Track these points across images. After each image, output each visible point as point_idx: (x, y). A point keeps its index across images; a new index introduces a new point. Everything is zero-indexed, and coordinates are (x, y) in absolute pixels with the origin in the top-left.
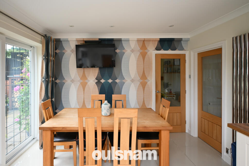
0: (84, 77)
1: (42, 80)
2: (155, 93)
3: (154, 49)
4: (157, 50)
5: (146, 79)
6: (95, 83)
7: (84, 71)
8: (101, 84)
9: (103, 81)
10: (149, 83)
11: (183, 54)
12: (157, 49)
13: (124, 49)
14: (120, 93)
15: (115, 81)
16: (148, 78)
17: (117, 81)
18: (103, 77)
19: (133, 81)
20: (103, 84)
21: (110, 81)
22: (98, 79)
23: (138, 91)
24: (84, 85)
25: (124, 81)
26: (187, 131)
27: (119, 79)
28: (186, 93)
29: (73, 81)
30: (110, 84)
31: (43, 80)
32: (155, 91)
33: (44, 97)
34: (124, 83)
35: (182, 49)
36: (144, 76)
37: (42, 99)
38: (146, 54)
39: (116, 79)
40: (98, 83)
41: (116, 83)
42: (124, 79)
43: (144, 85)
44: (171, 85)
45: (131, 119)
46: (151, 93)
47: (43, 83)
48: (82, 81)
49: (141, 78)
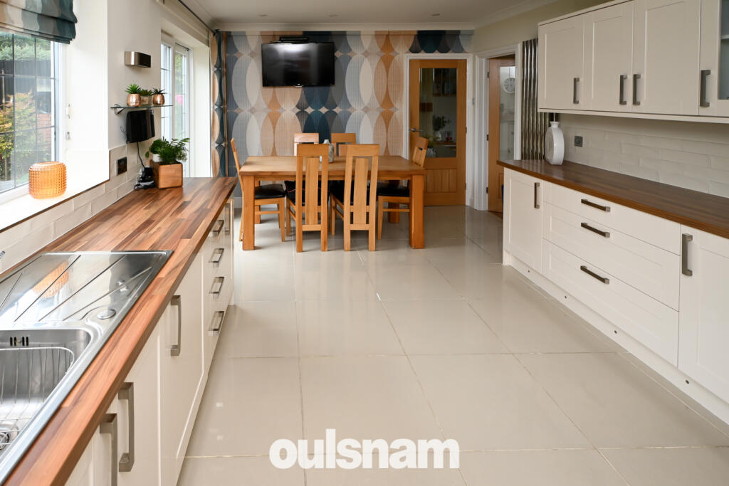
0: (274, 103)
1: (213, 107)
2: (408, 132)
3: (407, 50)
4: (413, 52)
5: (392, 105)
6: (294, 114)
7: (274, 92)
8: (306, 117)
9: (309, 110)
10: (397, 113)
11: (461, 60)
12: (413, 50)
13: (350, 50)
14: (343, 131)
15: (334, 110)
16: (396, 105)
17: (337, 110)
18: (310, 103)
19: (366, 110)
20: (310, 117)
21: (324, 110)
22: (301, 107)
23: (376, 129)
24: (274, 119)
25: (349, 110)
26: (468, 203)
27: (340, 107)
28: (466, 132)
29: (252, 111)
30: (324, 116)
31: (216, 107)
32: (408, 128)
33: (219, 137)
34: (350, 114)
35: (461, 50)
36: (387, 102)
37: (216, 140)
38: (392, 60)
39: (335, 106)
40: (301, 114)
41: (335, 113)
42: (350, 106)
43: (387, 117)
44: (449, 121)
45: (369, 159)
46: (399, 132)
47: (215, 112)
48: (270, 110)
49: (382, 106)
